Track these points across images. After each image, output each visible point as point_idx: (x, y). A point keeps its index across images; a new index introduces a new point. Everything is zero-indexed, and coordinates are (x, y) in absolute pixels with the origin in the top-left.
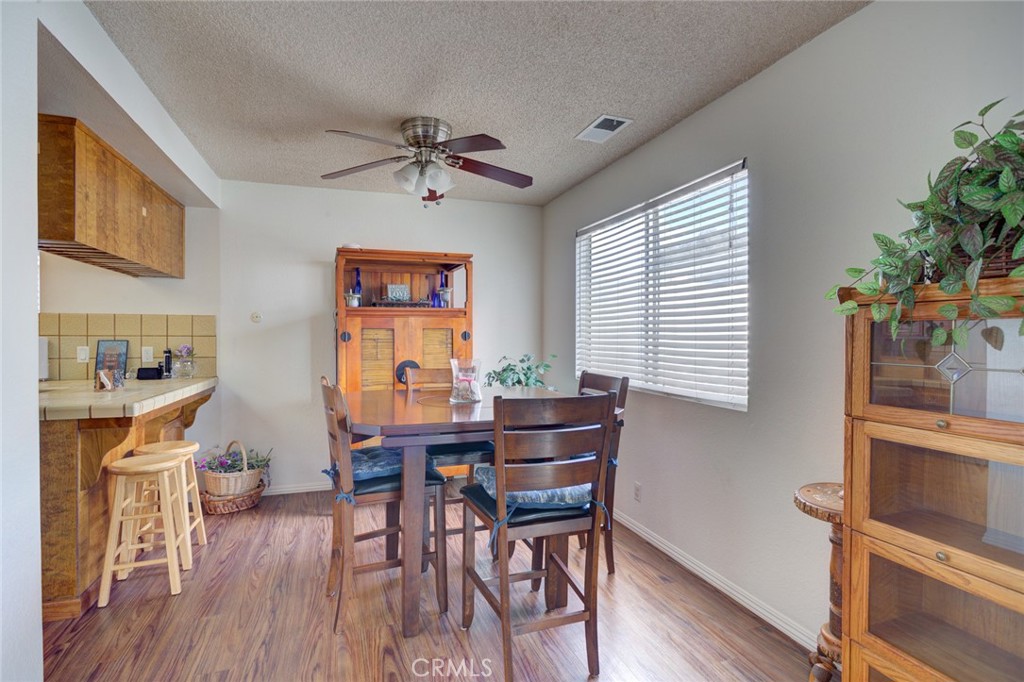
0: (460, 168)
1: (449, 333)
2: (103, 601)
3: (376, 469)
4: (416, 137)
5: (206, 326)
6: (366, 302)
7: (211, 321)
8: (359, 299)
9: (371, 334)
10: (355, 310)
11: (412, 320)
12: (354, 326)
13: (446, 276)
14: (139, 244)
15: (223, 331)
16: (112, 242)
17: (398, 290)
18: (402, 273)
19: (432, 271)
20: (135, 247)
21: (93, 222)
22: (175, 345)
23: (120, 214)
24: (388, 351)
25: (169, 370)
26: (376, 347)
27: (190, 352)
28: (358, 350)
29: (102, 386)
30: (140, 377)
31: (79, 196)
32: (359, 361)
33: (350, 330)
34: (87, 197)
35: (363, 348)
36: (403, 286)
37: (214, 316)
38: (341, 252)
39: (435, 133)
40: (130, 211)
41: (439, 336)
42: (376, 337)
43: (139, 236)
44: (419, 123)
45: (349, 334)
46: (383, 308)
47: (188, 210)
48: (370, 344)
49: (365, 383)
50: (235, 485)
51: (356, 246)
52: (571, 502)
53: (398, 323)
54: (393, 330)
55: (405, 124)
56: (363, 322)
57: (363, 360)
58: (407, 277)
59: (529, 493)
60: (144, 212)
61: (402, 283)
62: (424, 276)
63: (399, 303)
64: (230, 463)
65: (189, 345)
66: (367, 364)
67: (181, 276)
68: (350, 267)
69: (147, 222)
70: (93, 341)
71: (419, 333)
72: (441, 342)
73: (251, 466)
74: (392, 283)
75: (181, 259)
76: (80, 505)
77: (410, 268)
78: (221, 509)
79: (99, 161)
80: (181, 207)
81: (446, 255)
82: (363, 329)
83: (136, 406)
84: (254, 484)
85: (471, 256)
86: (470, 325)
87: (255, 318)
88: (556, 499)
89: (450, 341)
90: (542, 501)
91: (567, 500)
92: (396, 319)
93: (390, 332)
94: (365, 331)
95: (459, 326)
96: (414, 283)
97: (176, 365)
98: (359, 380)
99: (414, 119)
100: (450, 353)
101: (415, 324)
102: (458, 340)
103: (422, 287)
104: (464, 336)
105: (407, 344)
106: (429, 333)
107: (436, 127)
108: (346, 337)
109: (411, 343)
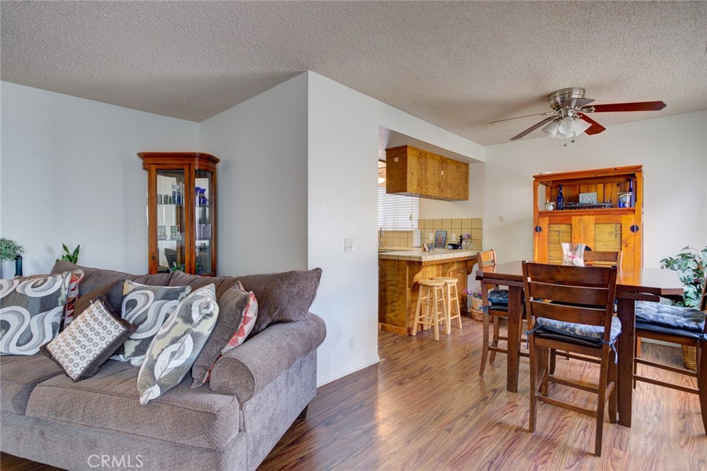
0: (595, 111)
1: (619, 226)
2: (414, 333)
3: (501, 298)
4: (556, 103)
5: (477, 224)
7: (480, 221)
8: (553, 205)
9: (555, 227)
10: (549, 212)
11: (586, 218)
12: (544, 223)
14: (440, 188)
15: (486, 226)
16: (424, 189)
17: (587, 198)
18: (596, 184)
19: (622, 180)
20: (437, 189)
21: (415, 183)
22: (464, 233)
23: (429, 177)
24: (567, 238)
25: (461, 245)
26: (559, 236)
27: (470, 237)
28: (546, 238)
29: (425, 250)
31: (409, 174)
32: (546, 245)
33: (541, 225)
34: (412, 174)
35: (549, 236)
36: (592, 194)
37: (481, 219)
38: (536, 178)
39: (569, 97)
40: (434, 174)
41: (611, 228)
42: (559, 229)
43: (439, 184)
44: (558, 94)
45: (540, 228)
46: (568, 210)
47: (470, 166)
48: (555, 234)
49: (550, 258)
52: (579, 334)
53: (575, 219)
54: (571, 225)
55: (549, 97)
56: (549, 220)
57: (549, 243)
58: (601, 186)
59: (544, 319)
60: (442, 173)
61: (595, 191)
62: (615, 184)
63: (584, 206)
65: (470, 234)
66: (552, 246)
67: (466, 198)
68: (555, 185)
69: (444, 177)
70: (435, 230)
71: (592, 226)
72: (610, 233)
75: (466, 190)
76: (407, 293)
77: (602, 180)
79: (418, 157)
80: (467, 165)
81: (615, 169)
82: (549, 224)
83: (424, 257)
85: (641, 166)
86: (640, 219)
87: (501, 219)
88: (568, 330)
89: (619, 232)
90: (557, 327)
91: (576, 332)
92: (573, 217)
93: (569, 226)
94: (552, 226)
95: (628, 220)
96: (606, 190)
97: (464, 243)
98: (547, 256)
99: (554, 93)
100: (619, 241)
101: (589, 219)
102: (627, 232)
103: (612, 191)
104: (633, 229)
105: (582, 234)
106: (601, 226)
107: (570, 94)
108: (538, 229)
109: (585, 233)
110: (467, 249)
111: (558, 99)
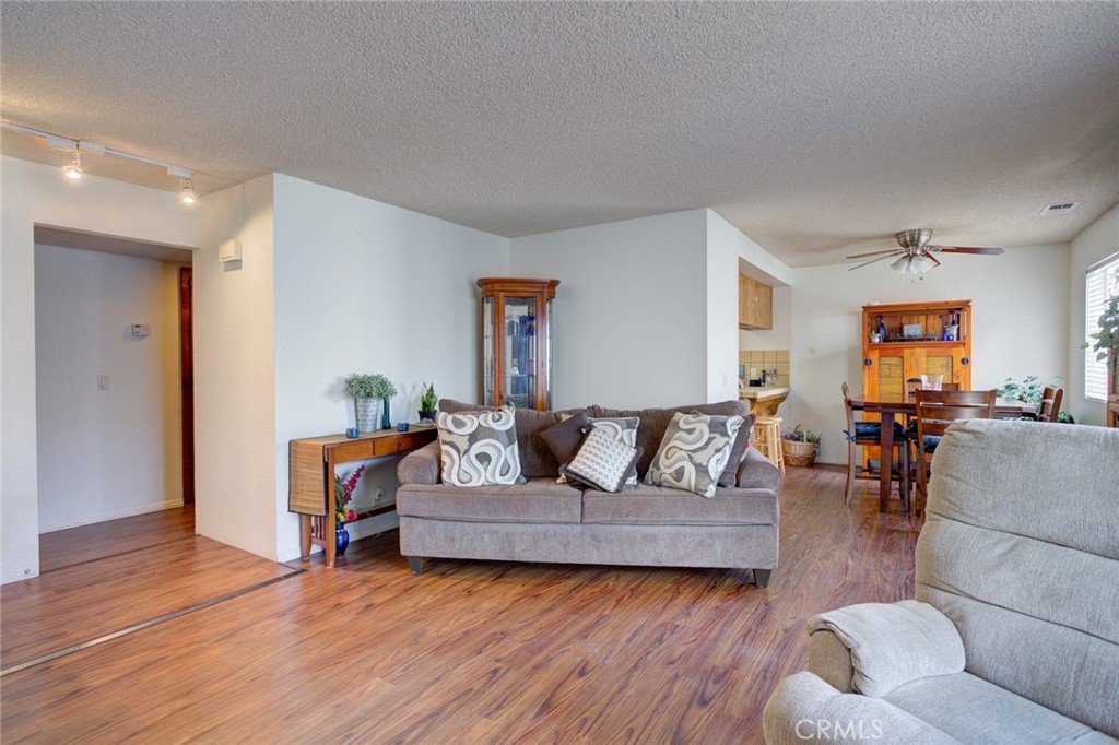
1: (950, 359)
4: (906, 241)
5: (783, 357)
6: (886, 340)
7: (786, 353)
8: (880, 337)
9: (886, 360)
10: (876, 345)
11: (918, 350)
12: (874, 356)
13: (959, 315)
14: (755, 316)
15: (794, 359)
16: (746, 318)
17: (912, 330)
18: (918, 317)
19: (944, 314)
20: (753, 318)
22: (768, 368)
23: (749, 305)
24: (899, 372)
25: (764, 382)
26: (890, 369)
27: (775, 372)
28: (877, 371)
30: (751, 385)
32: (877, 378)
33: (871, 358)
35: (879, 369)
36: (917, 325)
37: (787, 351)
38: (866, 308)
39: (919, 237)
40: (752, 301)
41: (942, 361)
42: (889, 362)
43: (755, 312)
44: (909, 233)
45: (870, 361)
47: (774, 289)
48: (885, 367)
49: (881, 393)
50: (799, 449)
51: (876, 304)
53: (907, 352)
54: (903, 358)
55: (898, 235)
57: (880, 377)
58: (923, 318)
60: (757, 299)
61: (918, 323)
62: (937, 316)
63: (911, 339)
64: (797, 437)
65: (774, 368)
66: (883, 380)
67: (771, 328)
69: (758, 304)
71: (924, 359)
72: (942, 366)
73: (809, 441)
74: (910, 323)
75: (771, 319)
78: (791, 462)
79: (743, 283)
80: (771, 288)
82: (880, 357)
84: (810, 452)
85: (971, 301)
86: (969, 352)
87: (812, 351)
89: (950, 365)
92: (905, 350)
93: (900, 359)
94: (882, 359)
95: (959, 353)
96: (928, 322)
97: (768, 379)
98: (877, 390)
99: (904, 232)
100: (950, 373)
101: (920, 352)
102: (958, 364)
103: (935, 324)
104: (963, 361)
105: (914, 367)
106: (933, 359)
107: (919, 234)
108: (867, 362)
109: (917, 366)
110: (773, 385)
111: (908, 239)
